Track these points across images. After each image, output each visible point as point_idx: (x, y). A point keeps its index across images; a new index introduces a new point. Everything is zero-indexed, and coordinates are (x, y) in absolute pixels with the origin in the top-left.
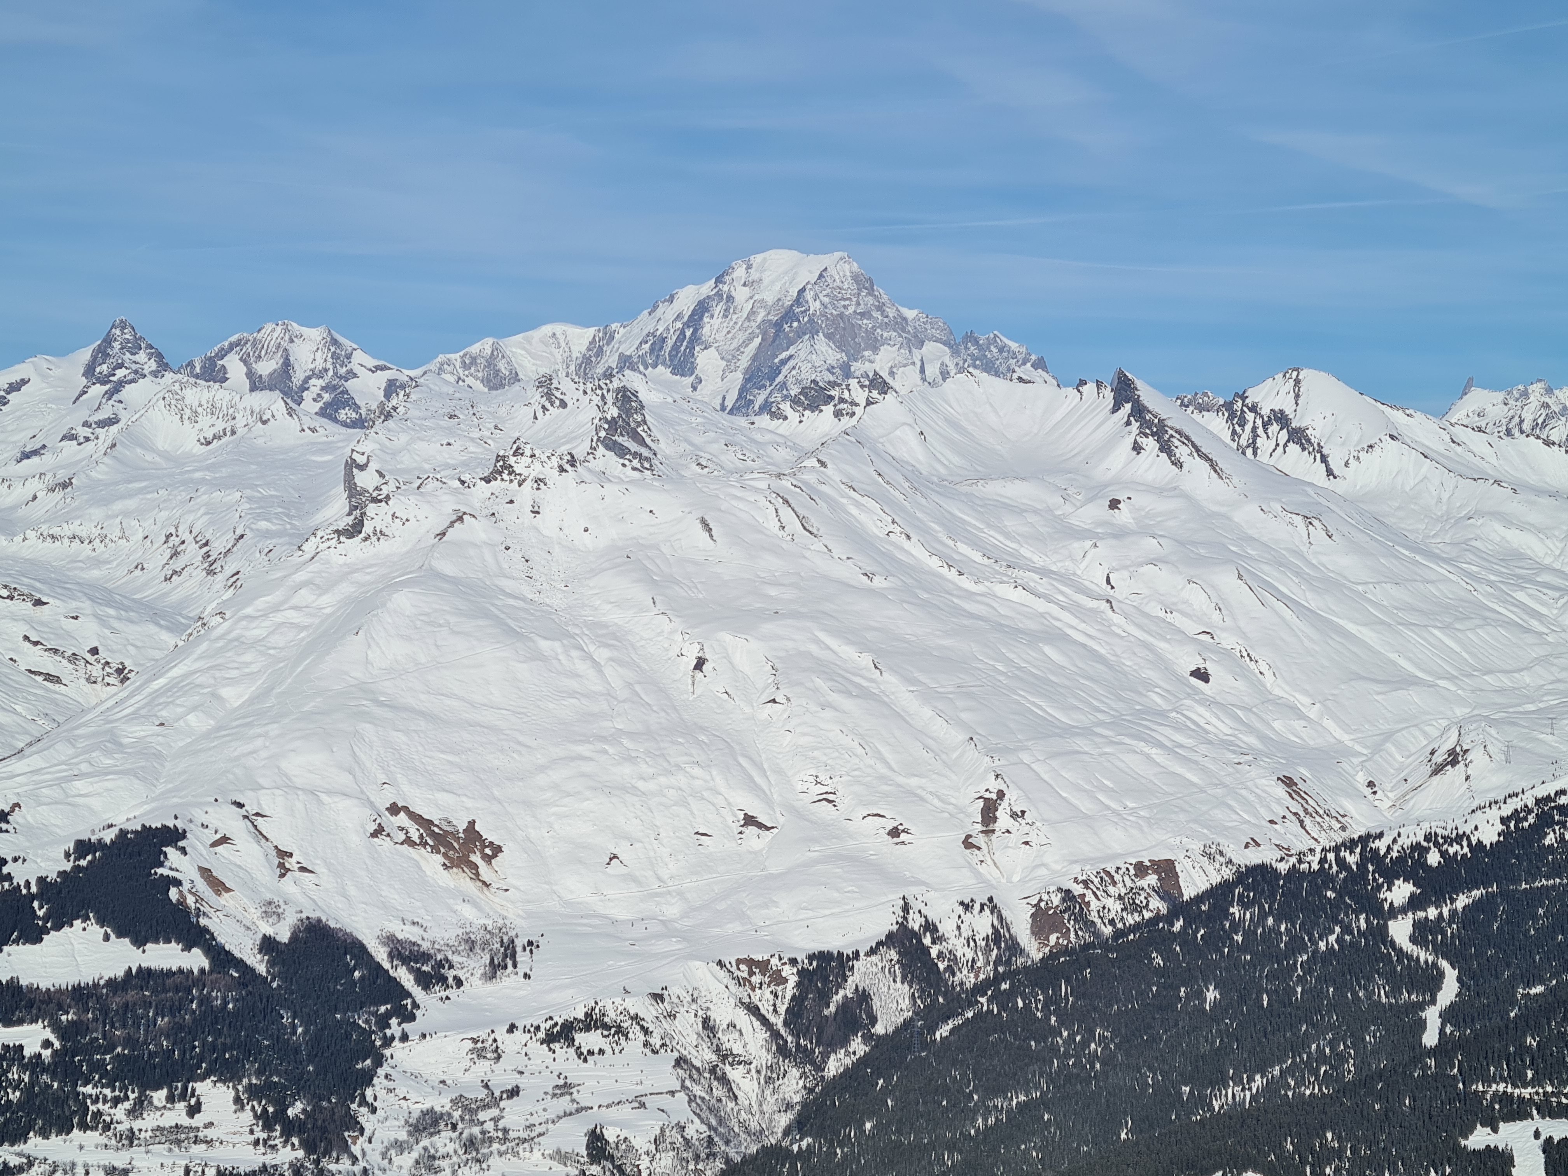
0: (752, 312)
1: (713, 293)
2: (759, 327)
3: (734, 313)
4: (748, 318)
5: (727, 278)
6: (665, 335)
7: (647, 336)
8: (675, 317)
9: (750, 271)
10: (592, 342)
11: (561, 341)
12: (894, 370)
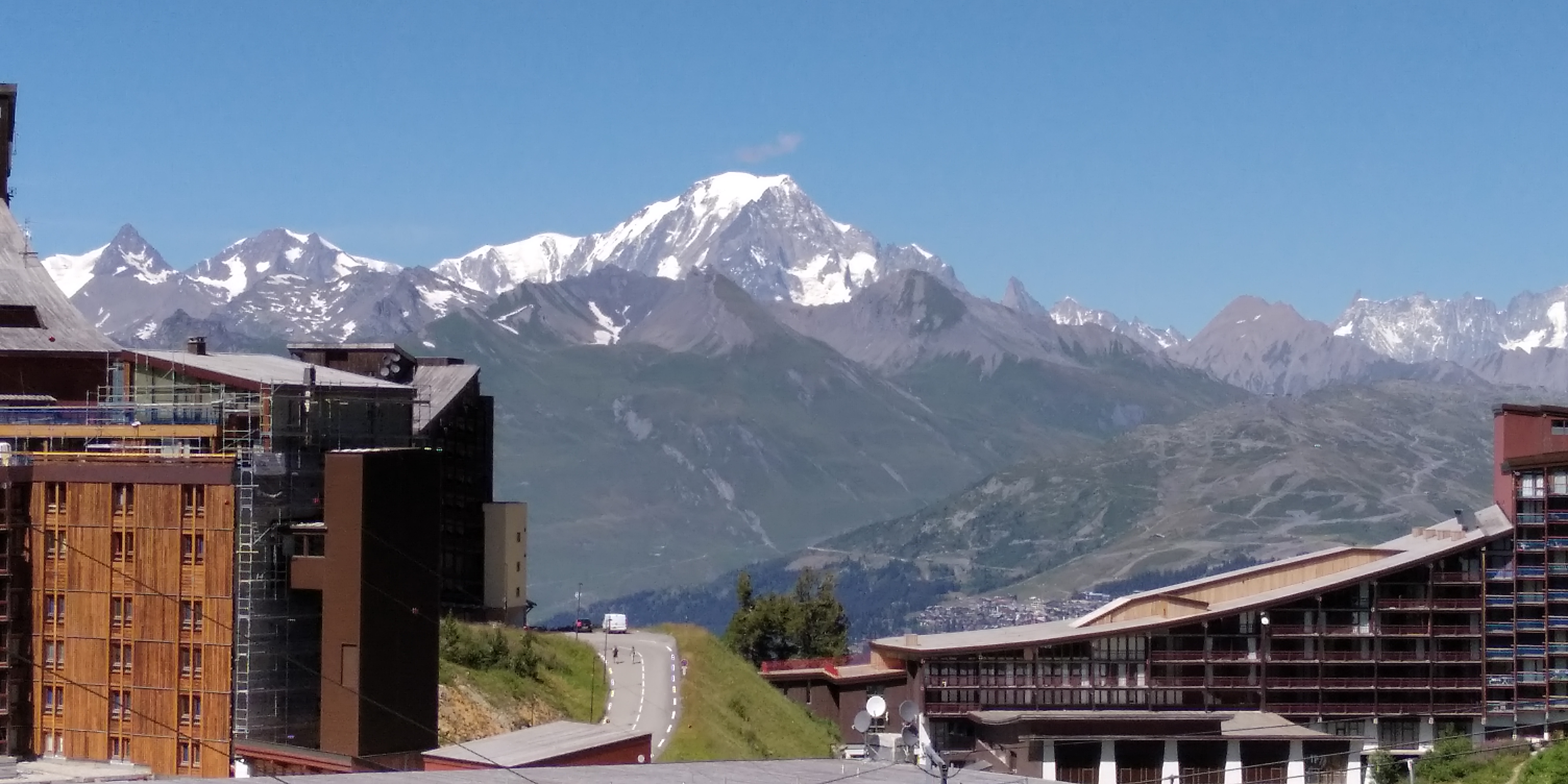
2: (711, 238)
3: (693, 226)
4: (705, 230)
5: (689, 197)
6: (634, 244)
7: (620, 244)
8: (644, 229)
9: (709, 190)
10: (577, 250)
11: (551, 249)
12: (823, 276)
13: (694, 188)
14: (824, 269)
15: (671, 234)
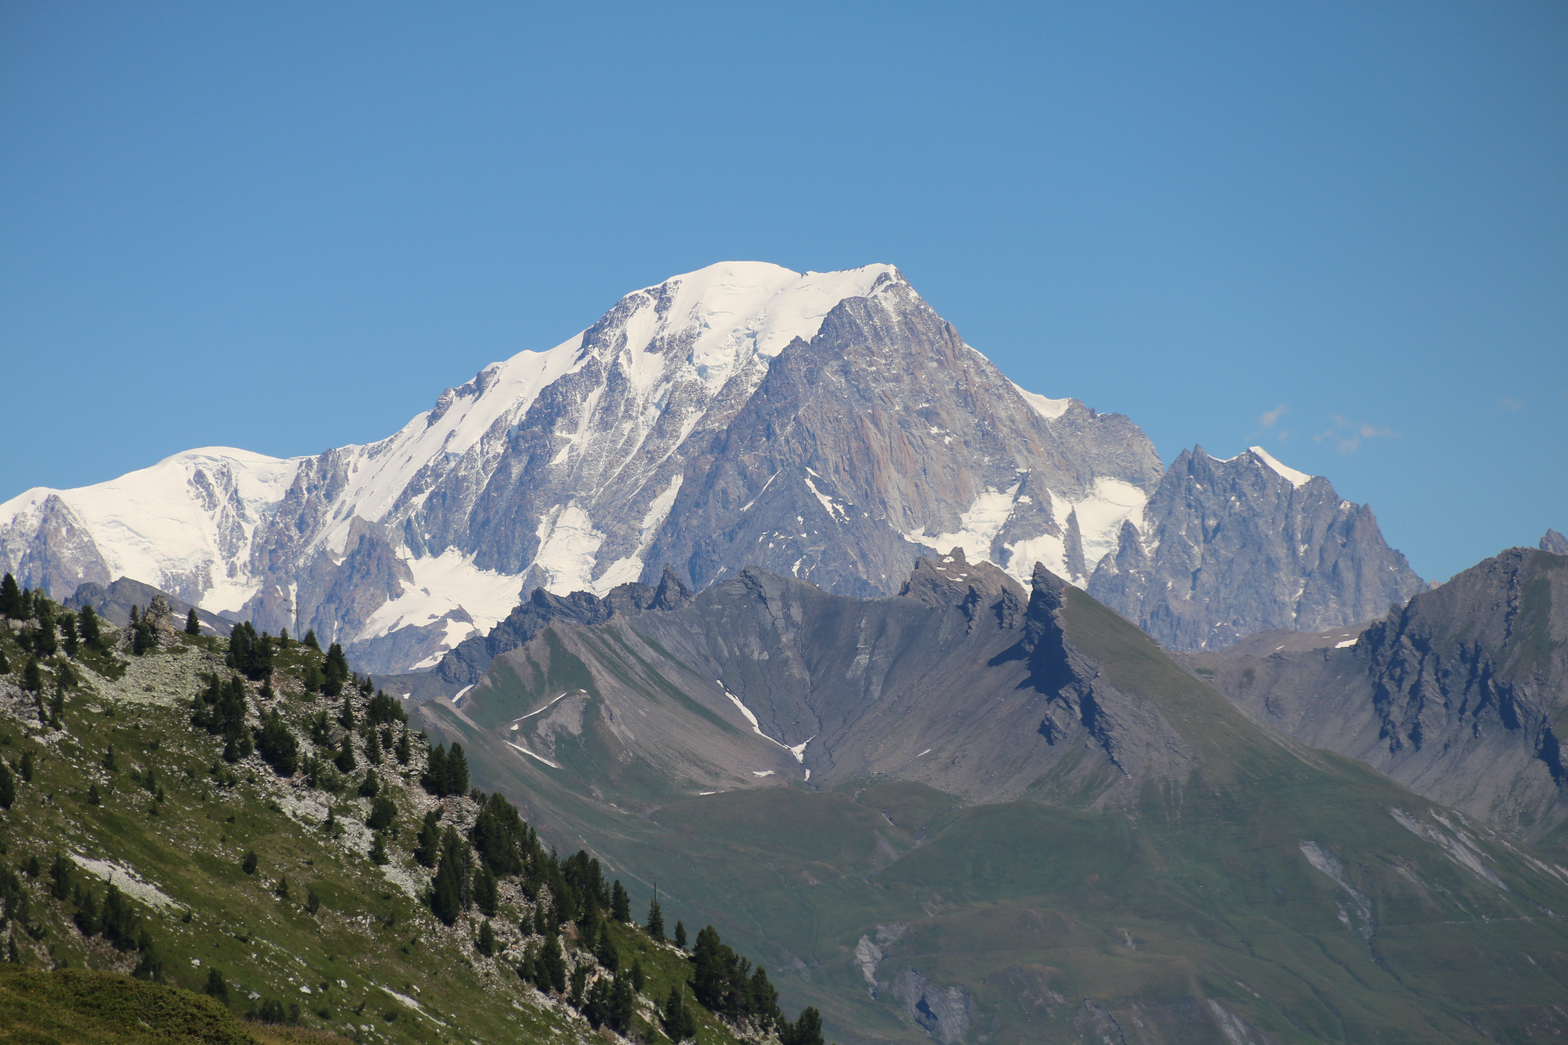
0: (669, 412)
1: (577, 369)
2: (681, 449)
3: (628, 416)
4: (659, 431)
5: (612, 335)
6: (462, 473)
7: (421, 474)
8: (487, 427)
9: (664, 314)
10: (293, 493)
11: (218, 491)
12: (1007, 546)
13: (624, 310)
14: (1008, 525)
15: (568, 441)
